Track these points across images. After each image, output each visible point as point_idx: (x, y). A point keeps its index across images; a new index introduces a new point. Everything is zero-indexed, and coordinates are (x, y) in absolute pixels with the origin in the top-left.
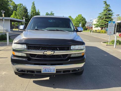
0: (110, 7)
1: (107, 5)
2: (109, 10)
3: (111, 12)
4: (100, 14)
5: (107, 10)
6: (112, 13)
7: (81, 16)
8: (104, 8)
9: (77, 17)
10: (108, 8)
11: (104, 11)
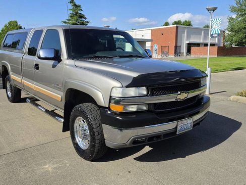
0: (81, 10)
1: (75, 5)
2: (82, 17)
3: (84, 19)
4: (65, 22)
5: (76, 15)
6: (87, 22)
7: (15, 24)
8: (71, 12)
9: (6, 26)
10: (79, 12)
11: (71, 16)
